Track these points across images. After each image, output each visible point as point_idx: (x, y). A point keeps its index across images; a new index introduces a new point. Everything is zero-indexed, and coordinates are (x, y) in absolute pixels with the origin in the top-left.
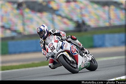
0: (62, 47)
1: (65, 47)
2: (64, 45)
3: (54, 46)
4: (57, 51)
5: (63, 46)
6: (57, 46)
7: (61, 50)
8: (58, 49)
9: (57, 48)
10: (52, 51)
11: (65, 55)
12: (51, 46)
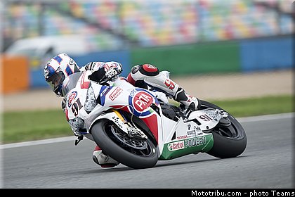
0: (99, 101)
1: (111, 97)
2: (106, 93)
3: (78, 101)
4: (88, 113)
5: (104, 96)
6: (87, 98)
7: (99, 108)
8: (90, 107)
9: (87, 104)
10: (76, 115)
11: (111, 119)
12: (73, 102)
